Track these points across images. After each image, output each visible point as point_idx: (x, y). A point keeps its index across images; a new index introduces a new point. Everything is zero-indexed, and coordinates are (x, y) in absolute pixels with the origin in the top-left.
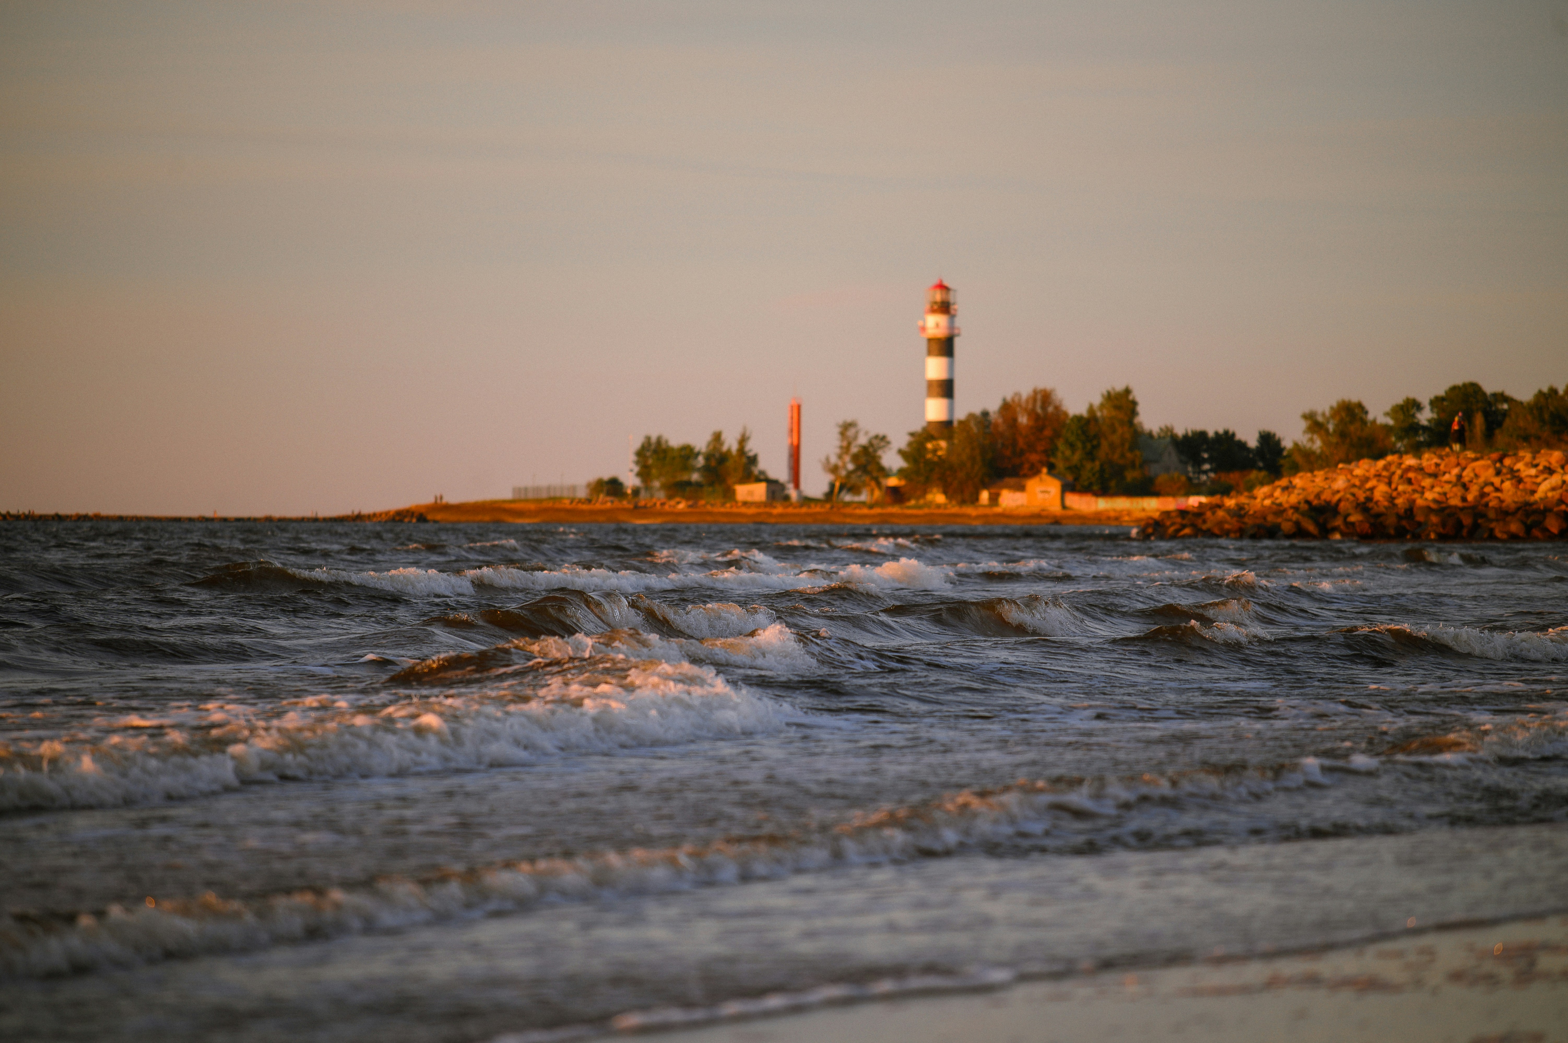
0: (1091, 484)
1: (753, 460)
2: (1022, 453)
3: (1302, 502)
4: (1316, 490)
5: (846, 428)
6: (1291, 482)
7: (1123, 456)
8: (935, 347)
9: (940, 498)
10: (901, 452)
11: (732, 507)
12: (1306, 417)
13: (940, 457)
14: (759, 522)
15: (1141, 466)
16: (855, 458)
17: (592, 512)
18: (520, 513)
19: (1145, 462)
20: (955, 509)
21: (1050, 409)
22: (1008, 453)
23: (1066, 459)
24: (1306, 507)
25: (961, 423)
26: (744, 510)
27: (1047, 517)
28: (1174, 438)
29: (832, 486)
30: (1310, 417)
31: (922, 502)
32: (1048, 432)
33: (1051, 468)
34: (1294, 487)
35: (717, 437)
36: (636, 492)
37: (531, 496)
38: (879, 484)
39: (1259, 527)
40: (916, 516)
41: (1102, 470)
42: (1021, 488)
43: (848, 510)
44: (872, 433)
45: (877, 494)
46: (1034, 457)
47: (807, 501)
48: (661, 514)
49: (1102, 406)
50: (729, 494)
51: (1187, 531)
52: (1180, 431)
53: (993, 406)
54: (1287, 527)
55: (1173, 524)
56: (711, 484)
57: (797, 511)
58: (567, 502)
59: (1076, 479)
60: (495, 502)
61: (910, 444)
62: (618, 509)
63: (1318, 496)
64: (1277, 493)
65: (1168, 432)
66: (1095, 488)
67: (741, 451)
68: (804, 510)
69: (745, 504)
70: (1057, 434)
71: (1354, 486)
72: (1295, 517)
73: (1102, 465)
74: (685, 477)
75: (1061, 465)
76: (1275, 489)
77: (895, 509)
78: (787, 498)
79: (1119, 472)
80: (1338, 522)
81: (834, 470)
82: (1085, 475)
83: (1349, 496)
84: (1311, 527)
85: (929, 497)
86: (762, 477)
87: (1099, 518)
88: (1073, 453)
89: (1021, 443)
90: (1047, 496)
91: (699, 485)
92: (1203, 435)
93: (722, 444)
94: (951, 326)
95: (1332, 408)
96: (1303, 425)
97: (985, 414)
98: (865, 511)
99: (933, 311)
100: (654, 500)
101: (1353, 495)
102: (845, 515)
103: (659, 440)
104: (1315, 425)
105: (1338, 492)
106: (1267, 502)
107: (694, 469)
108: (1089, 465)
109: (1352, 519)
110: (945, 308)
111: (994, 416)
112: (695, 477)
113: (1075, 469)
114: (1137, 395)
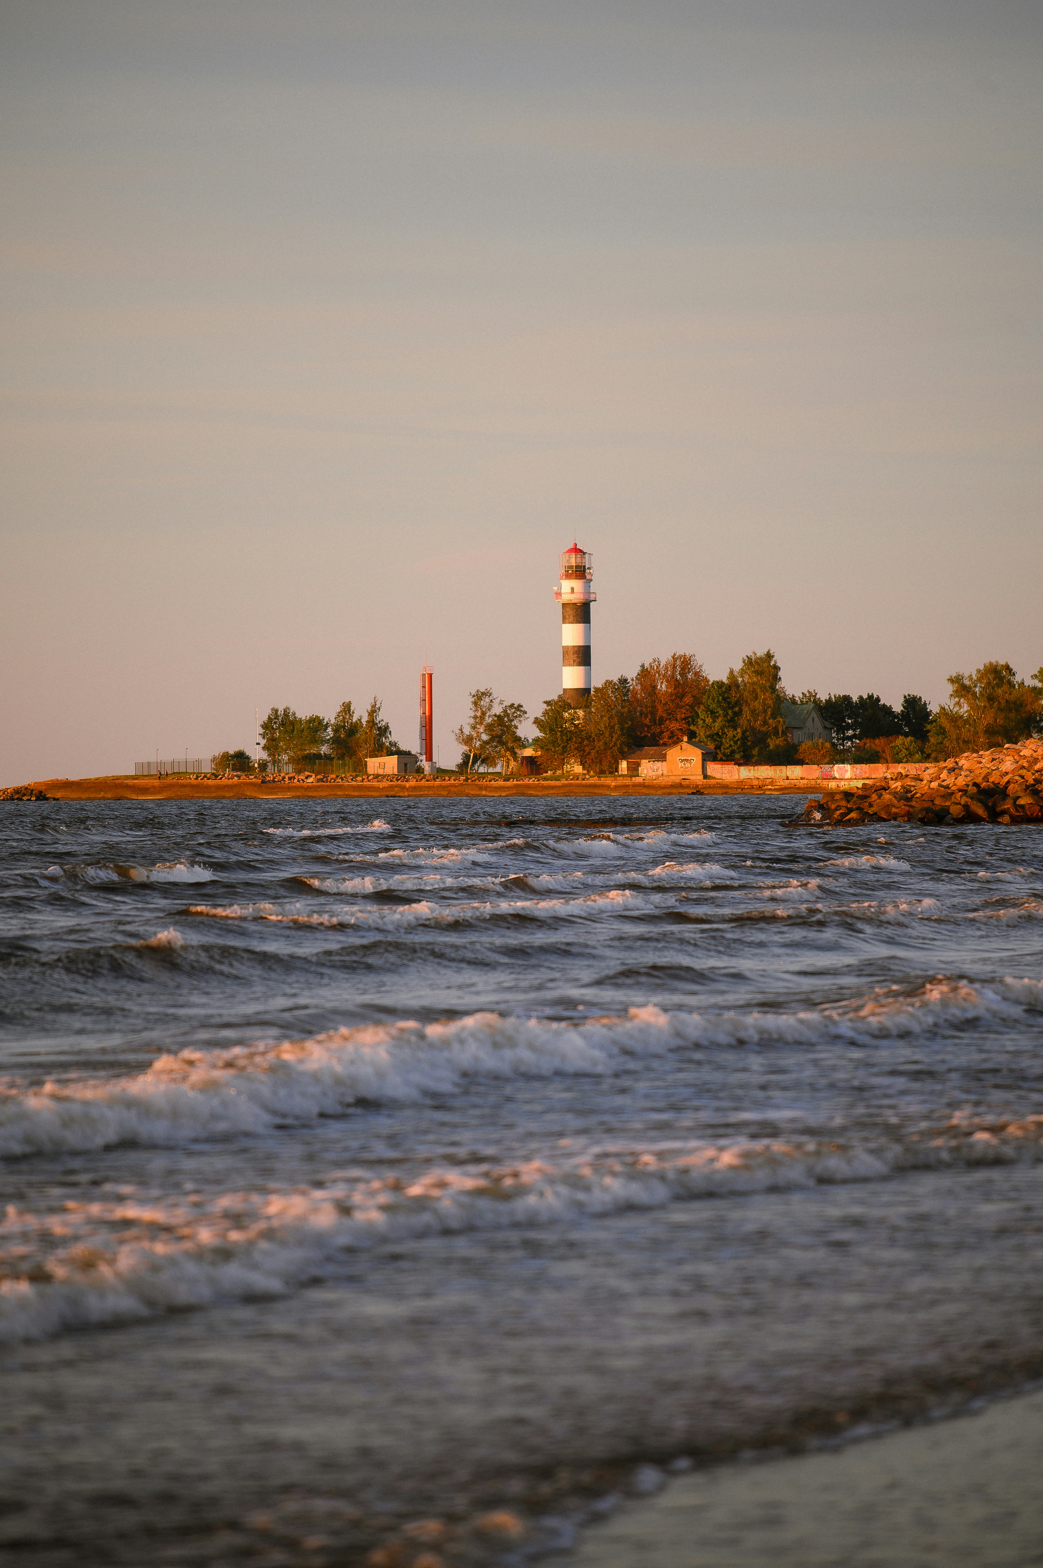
0: (733, 752)
1: (384, 731)
2: (662, 721)
3: (970, 784)
4: (984, 772)
5: (479, 697)
6: (956, 763)
7: (765, 723)
8: (570, 612)
9: (578, 769)
10: (537, 721)
11: (363, 781)
12: (951, 680)
13: (576, 726)
14: (389, 795)
15: (784, 733)
16: (489, 728)
17: (218, 788)
18: (144, 790)
19: (788, 729)
20: (594, 780)
21: (690, 676)
22: (647, 721)
23: (708, 727)
24: (975, 790)
25: (597, 690)
26: (375, 783)
27: (688, 787)
28: (817, 703)
29: (466, 757)
30: (956, 680)
31: (559, 772)
32: (688, 700)
33: (692, 735)
34: (961, 768)
35: (347, 708)
36: (263, 766)
37: (154, 772)
38: (514, 754)
39: (927, 810)
40: (553, 787)
41: (744, 738)
42: (662, 758)
43: (484, 782)
44: (508, 703)
45: (513, 764)
46: (674, 726)
47: (441, 772)
48: (289, 789)
49: (743, 672)
50: (360, 768)
51: (853, 815)
52: (823, 697)
53: (631, 673)
54: (955, 810)
55: (838, 808)
56: (341, 757)
57: (431, 783)
58: (193, 777)
59: (718, 747)
60: (118, 778)
61: (546, 713)
62: (246, 784)
63: (986, 778)
64: (944, 775)
65: (812, 698)
66: (737, 756)
67: (372, 723)
68: (438, 782)
69: (377, 776)
70: (697, 702)
71: (1023, 767)
72: (964, 800)
73: (743, 733)
74: (314, 751)
75: (701, 733)
76: (941, 770)
77: (532, 781)
78: (420, 770)
79: (761, 739)
80: (1008, 805)
81: (468, 741)
82: (727, 743)
83: (1017, 778)
84: (980, 811)
85: (567, 767)
86: (394, 749)
87: (741, 787)
88: (714, 721)
89: (660, 712)
90: (688, 765)
91: (328, 758)
92: (847, 698)
93: (351, 716)
94: (587, 592)
95: (979, 671)
96: (950, 688)
97: (623, 681)
98: (501, 783)
99: (568, 576)
100: (282, 775)
101: (1023, 777)
102: (481, 788)
103: (286, 712)
104: (962, 688)
105: (1007, 773)
106: (934, 785)
107: (323, 742)
108: (730, 734)
109: (1021, 802)
110: (580, 572)
111: (632, 684)
112: (324, 749)
113: (716, 737)
114: (779, 659)
